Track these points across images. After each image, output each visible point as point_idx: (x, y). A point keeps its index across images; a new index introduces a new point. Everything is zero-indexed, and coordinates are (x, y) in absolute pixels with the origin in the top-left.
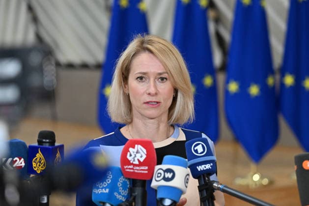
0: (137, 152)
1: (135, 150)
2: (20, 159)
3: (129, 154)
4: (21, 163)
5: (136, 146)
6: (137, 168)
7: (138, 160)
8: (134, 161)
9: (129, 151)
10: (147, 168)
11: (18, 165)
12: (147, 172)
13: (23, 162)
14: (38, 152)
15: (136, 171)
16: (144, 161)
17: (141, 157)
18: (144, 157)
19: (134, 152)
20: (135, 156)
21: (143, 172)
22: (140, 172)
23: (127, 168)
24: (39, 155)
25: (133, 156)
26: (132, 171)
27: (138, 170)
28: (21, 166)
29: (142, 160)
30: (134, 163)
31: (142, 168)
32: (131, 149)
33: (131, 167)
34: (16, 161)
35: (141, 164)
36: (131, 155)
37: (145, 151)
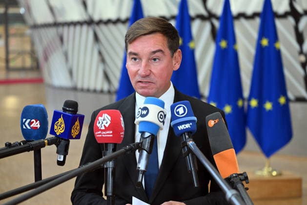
0: (104, 120)
1: (102, 118)
5: (104, 115)
6: (104, 133)
7: (104, 126)
8: (101, 127)
9: (98, 120)
10: (111, 132)
12: (111, 136)
14: (60, 117)
15: (103, 136)
16: (109, 126)
17: (106, 123)
18: (109, 122)
19: (101, 120)
20: (102, 123)
21: (108, 136)
22: (105, 136)
23: (97, 134)
24: (61, 120)
25: (101, 123)
26: (101, 136)
27: (105, 134)
29: (107, 125)
30: (102, 129)
31: (108, 132)
32: (100, 118)
33: (100, 132)
35: (107, 129)
36: (99, 123)
37: (110, 118)
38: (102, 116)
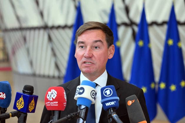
0: (52, 94)
1: (51, 93)
2: (3, 94)
3: (48, 95)
4: (4, 96)
5: (52, 90)
6: (52, 103)
7: (52, 98)
8: (50, 99)
10: (57, 103)
11: (2, 97)
12: (57, 105)
13: (5, 96)
15: (51, 105)
16: (55, 98)
17: (54, 96)
18: (56, 96)
19: (50, 94)
20: (51, 96)
21: (55, 105)
22: (53, 105)
23: (47, 104)
25: (50, 96)
26: (49, 105)
27: (52, 104)
28: (3, 98)
29: (54, 98)
30: (50, 100)
31: (55, 103)
32: (49, 92)
33: (49, 103)
34: (1, 94)
35: (54, 100)
36: (49, 96)
37: (56, 92)
38: (50, 91)
